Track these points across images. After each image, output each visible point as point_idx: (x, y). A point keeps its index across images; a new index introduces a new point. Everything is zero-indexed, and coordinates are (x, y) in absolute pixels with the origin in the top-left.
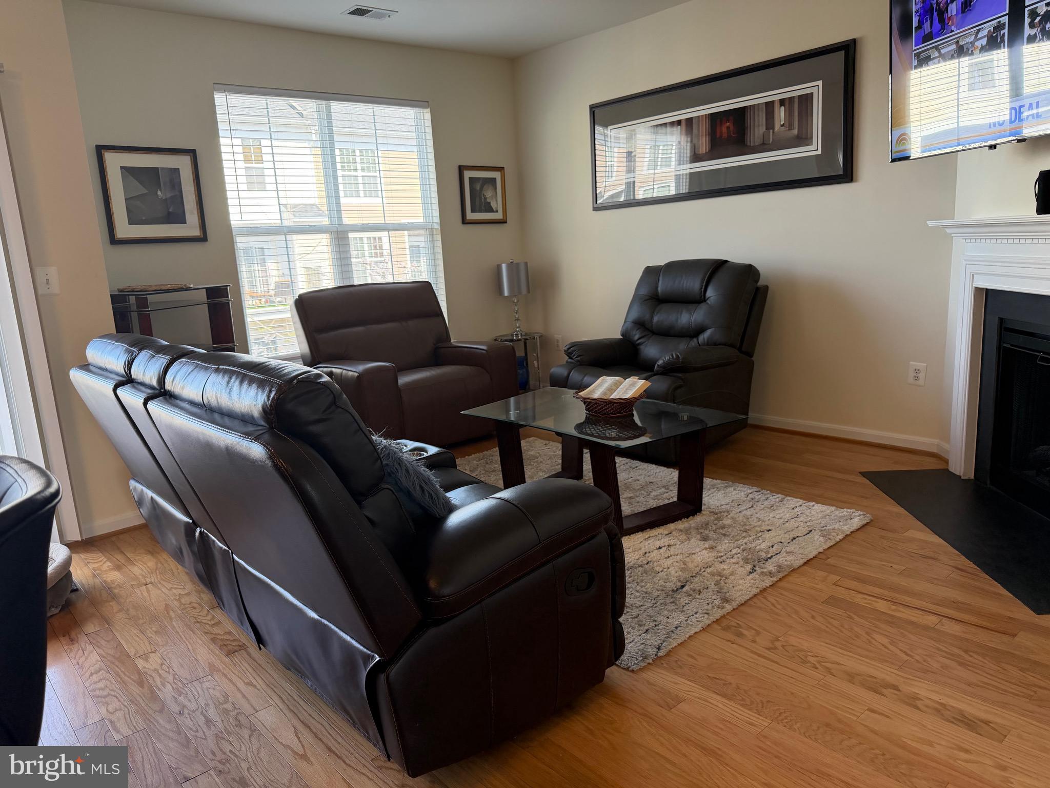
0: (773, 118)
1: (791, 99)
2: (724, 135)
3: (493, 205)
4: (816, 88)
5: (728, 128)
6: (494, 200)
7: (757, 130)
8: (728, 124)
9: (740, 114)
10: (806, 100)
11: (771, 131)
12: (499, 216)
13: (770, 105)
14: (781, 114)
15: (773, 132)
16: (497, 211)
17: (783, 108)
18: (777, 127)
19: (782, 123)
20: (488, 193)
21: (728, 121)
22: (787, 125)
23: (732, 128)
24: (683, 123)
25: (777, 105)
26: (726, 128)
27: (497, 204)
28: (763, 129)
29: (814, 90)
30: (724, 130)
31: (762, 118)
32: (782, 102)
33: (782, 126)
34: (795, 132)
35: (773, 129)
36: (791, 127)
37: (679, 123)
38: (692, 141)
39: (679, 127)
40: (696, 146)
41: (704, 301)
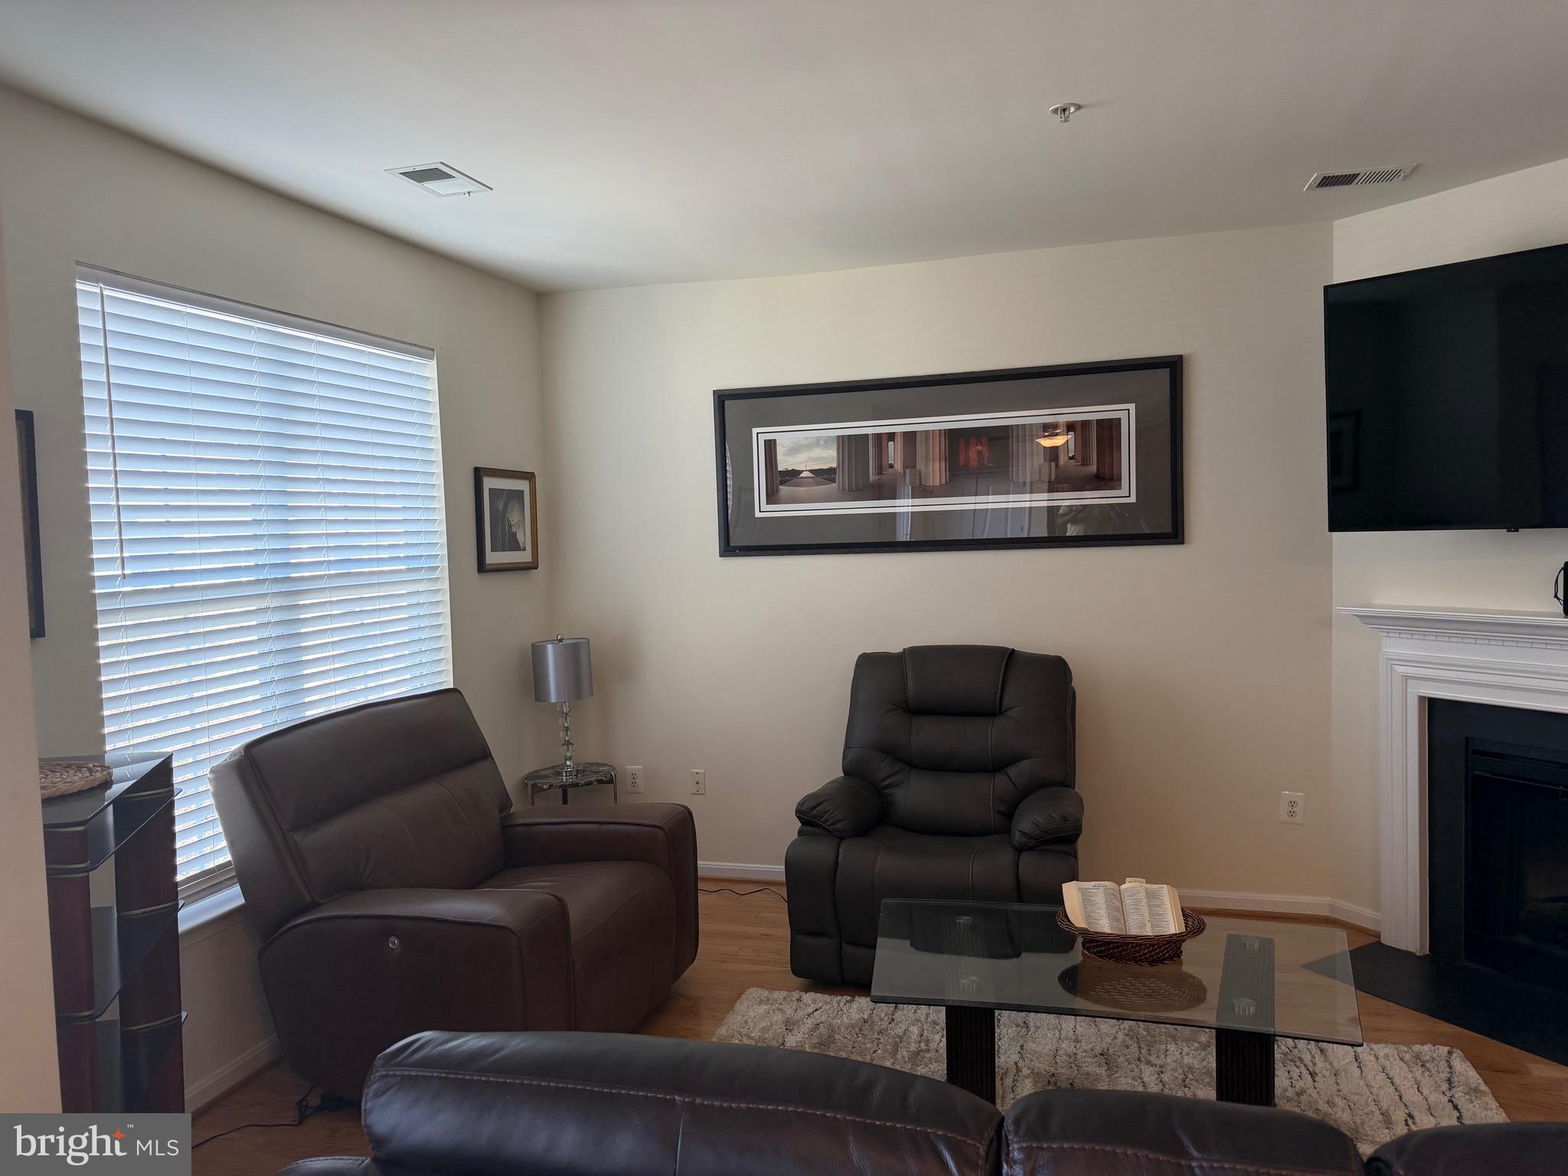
1: (1085, 424)
2: (972, 463)
3: (520, 537)
4: (1126, 413)
5: (979, 453)
6: (521, 528)
7: (1029, 463)
8: (979, 448)
9: (999, 436)
11: (1054, 464)
12: (525, 557)
14: (1068, 444)
15: (1057, 466)
16: (524, 549)
17: (1072, 435)
18: (1063, 460)
19: (1071, 455)
20: (514, 517)
21: (980, 442)
22: (1078, 458)
23: (986, 453)
24: (899, 440)
25: (1062, 429)
26: (976, 453)
27: (524, 537)
28: (1039, 460)
29: (1123, 415)
30: (973, 455)
32: (1070, 425)
33: (1071, 458)
34: (1093, 468)
35: (1057, 462)
36: (1085, 462)
37: (891, 436)
38: (915, 466)
39: (891, 443)
40: (923, 474)
41: (1000, 713)
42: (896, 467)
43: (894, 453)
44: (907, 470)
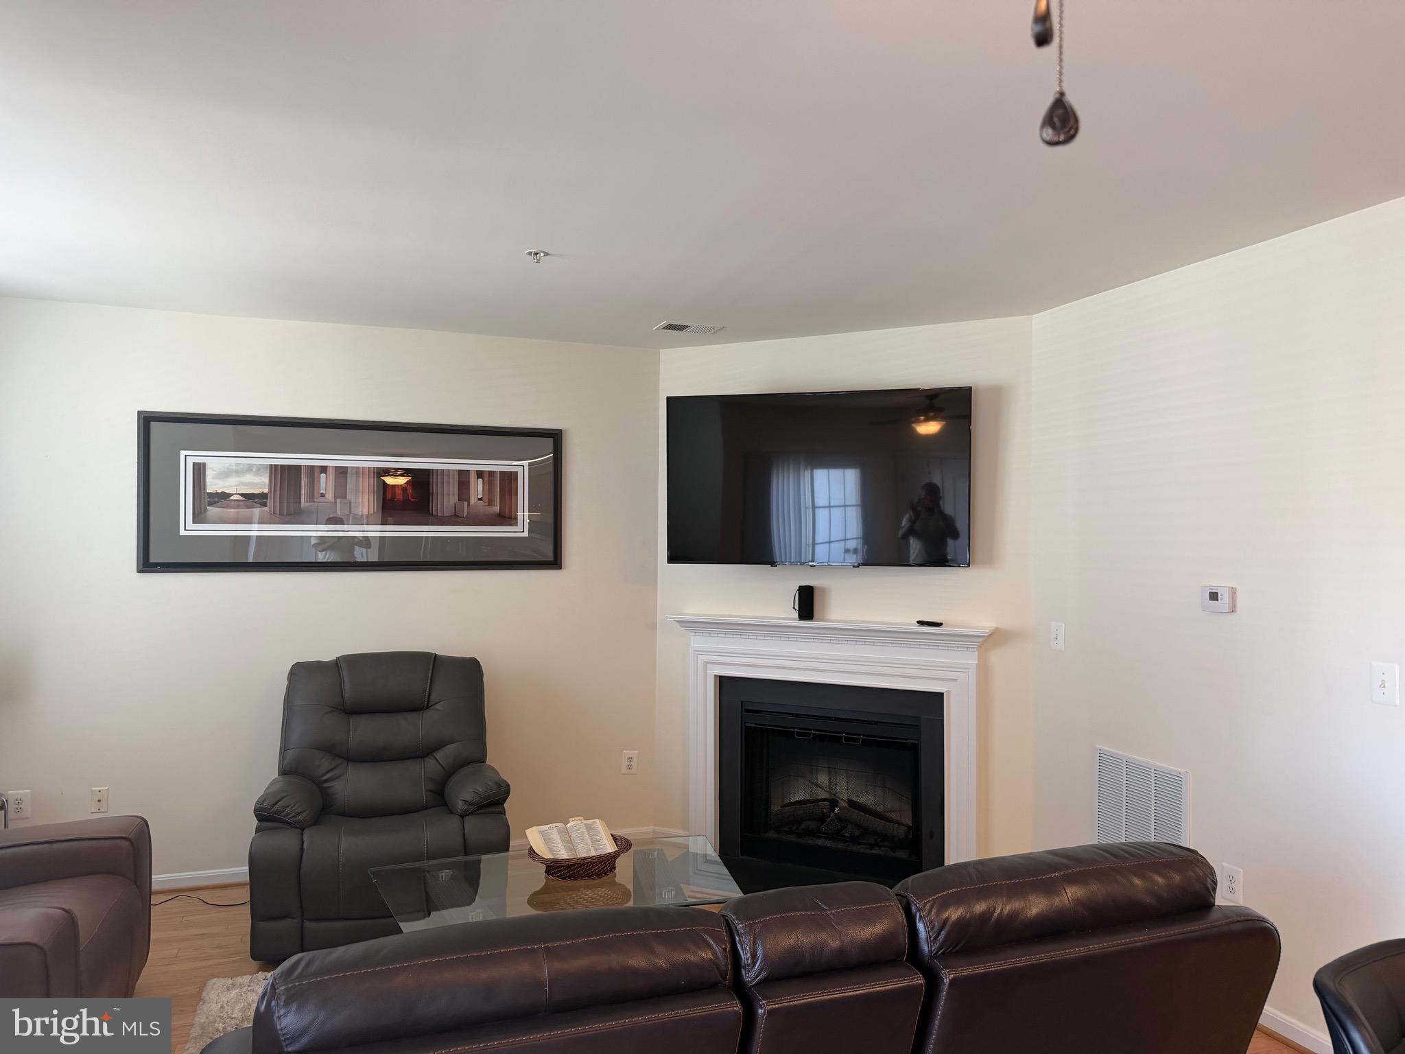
0: (468, 488)
1: (491, 473)
2: (398, 497)
4: (521, 467)
5: (404, 489)
7: (446, 499)
9: (421, 479)
11: (466, 503)
13: (463, 476)
14: (478, 488)
15: (469, 505)
17: (480, 481)
18: (473, 500)
19: (480, 497)
22: (486, 499)
23: (409, 491)
24: (331, 473)
25: (473, 477)
26: (401, 490)
28: (454, 499)
29: (519, 470)
30: (398, 491)
31: (454, 488)
32: (480, 474)
33: (480, 500)
34: (497, 508)
35: (469, 502)
36: (491, 503)
37: (324, 469)
38: (346, 497)
39: (323, 475)
40: (352, 504)
41: (428, 707)
42: (327, 496)
43: (326, 484)
44: (338, 500)
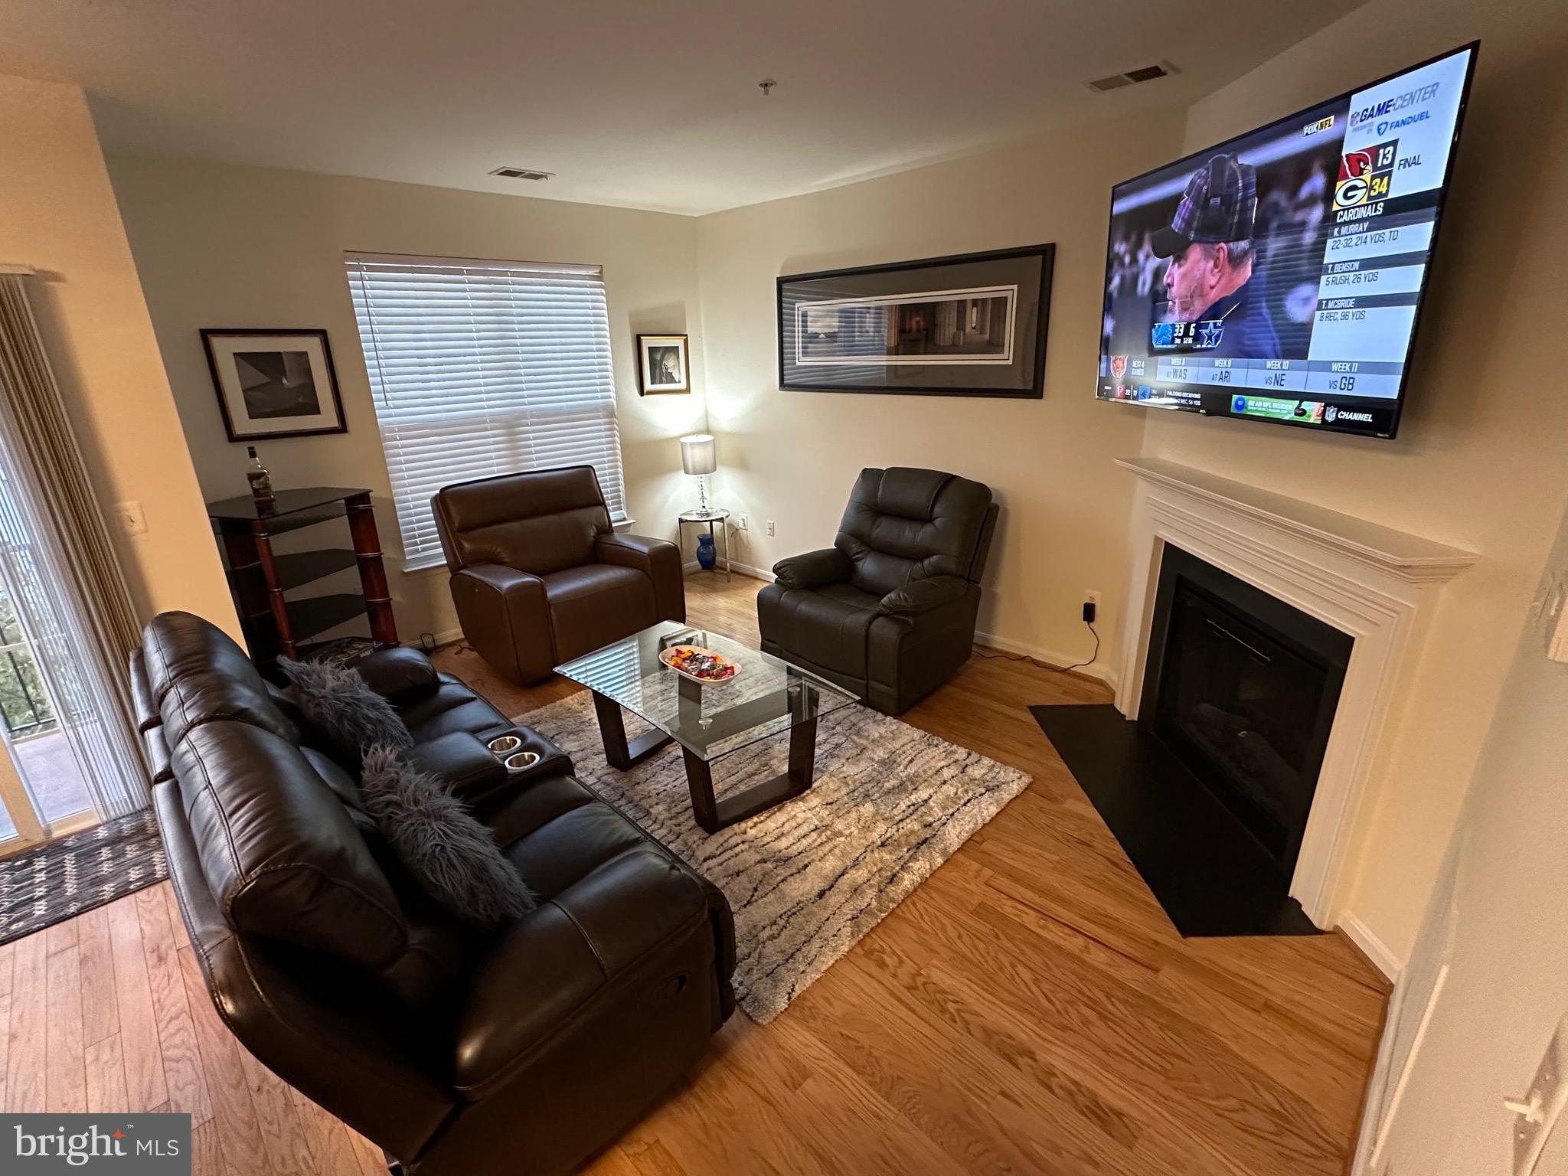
0: (965, 317)
1: (984, 300)
2: (912, 330)
3: (676, 376)
4: (1012, 292)
5: (918, 322)
6: (677, 369)
7: (948, 331)
8: (918, 319)
9: (931, 310)
10: (1000, 303)
11: (962, 333)
13: (962, 304)
14: (973, 316)
15: (964, 334)
16: (680, 382)
17: (975, 309)
18: (968, 329)
19: (974, 325)
20: (670, 363)
21: (918, 315)
22: (978, 327)
23: (922, 323)
25: (969, 305)
26: (915, 322)
27: (679, 374)
28: (953, 330)
29: (1009, 294)
30: (914, 324)
31: (953, 318)
32: (975, 302)
33: (974, 328)
34: (987, 337)
35: (964, 331)
36: (982, 333)
37: (868, 310)
38: (881, 332)
39: (868, 315)
41: (931, 521)
42: (870, 332)
43: (869, 322)
44: (876, 335)
